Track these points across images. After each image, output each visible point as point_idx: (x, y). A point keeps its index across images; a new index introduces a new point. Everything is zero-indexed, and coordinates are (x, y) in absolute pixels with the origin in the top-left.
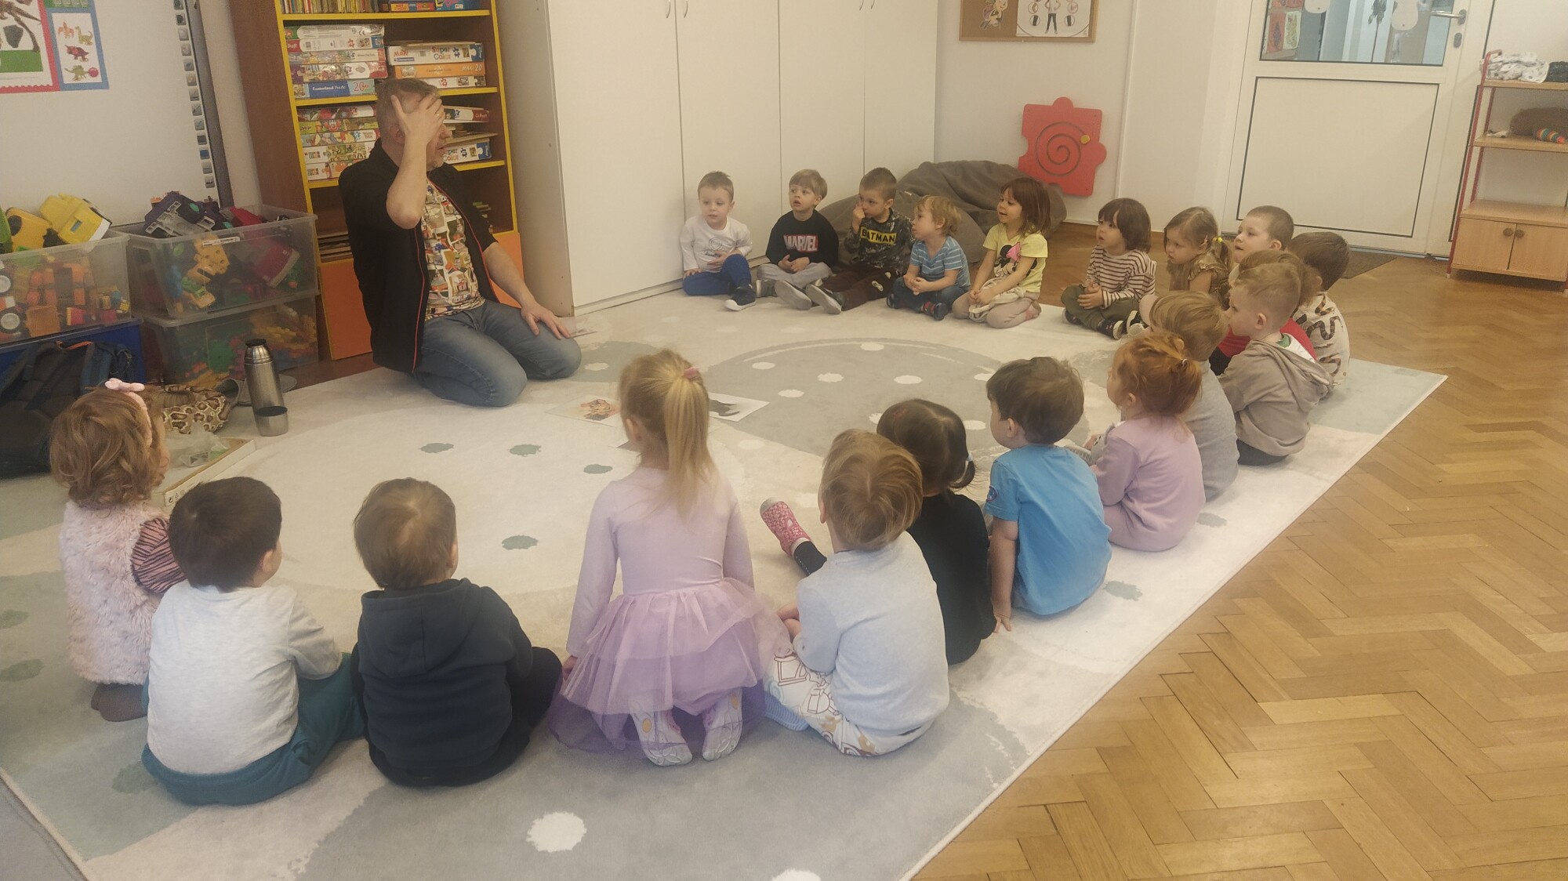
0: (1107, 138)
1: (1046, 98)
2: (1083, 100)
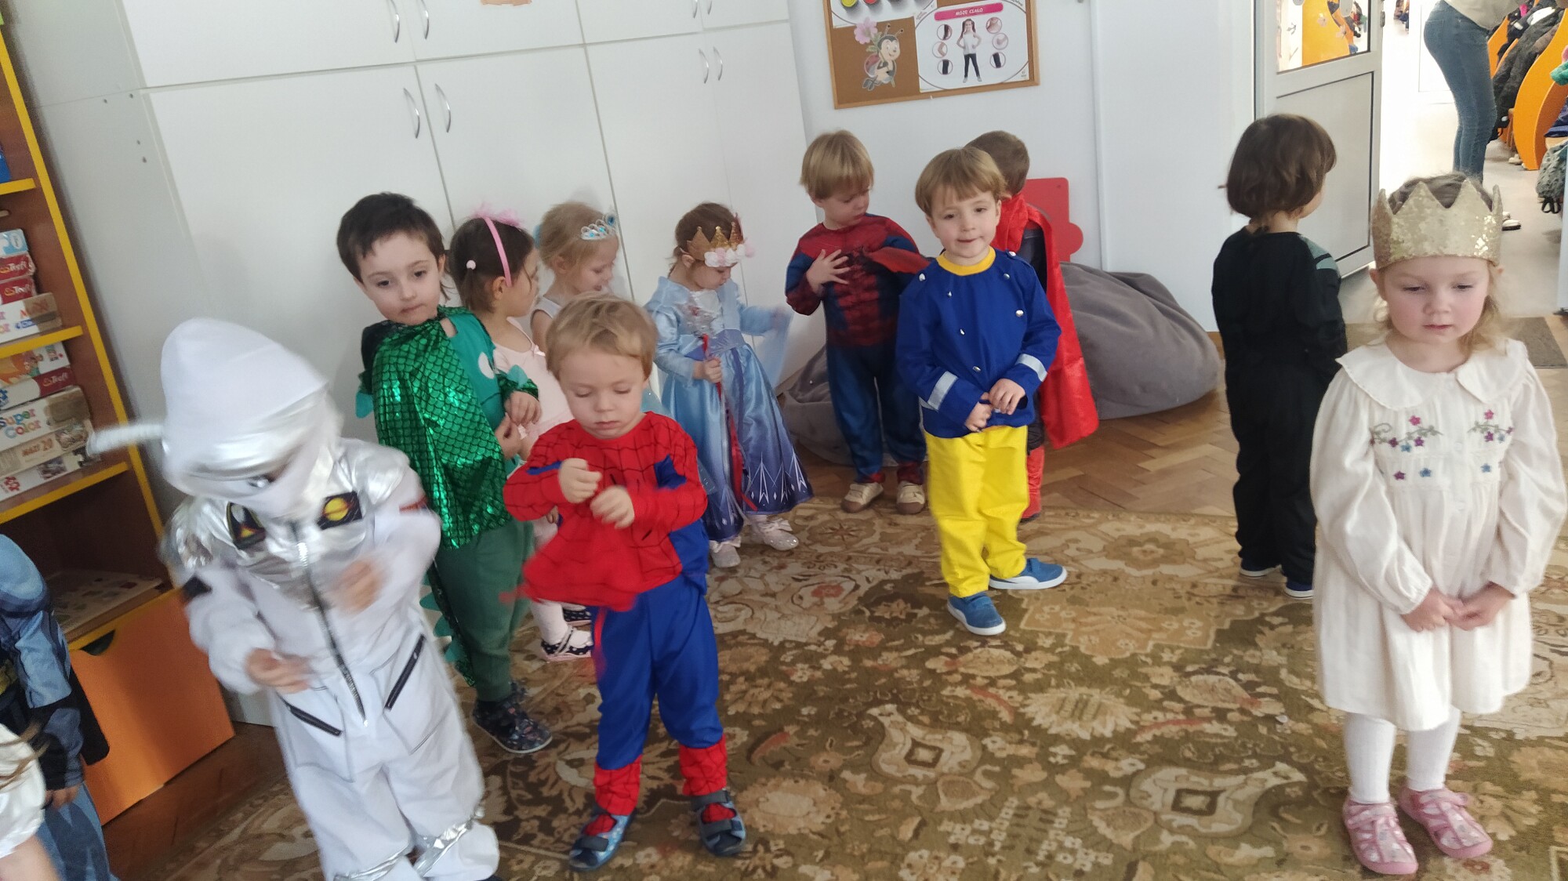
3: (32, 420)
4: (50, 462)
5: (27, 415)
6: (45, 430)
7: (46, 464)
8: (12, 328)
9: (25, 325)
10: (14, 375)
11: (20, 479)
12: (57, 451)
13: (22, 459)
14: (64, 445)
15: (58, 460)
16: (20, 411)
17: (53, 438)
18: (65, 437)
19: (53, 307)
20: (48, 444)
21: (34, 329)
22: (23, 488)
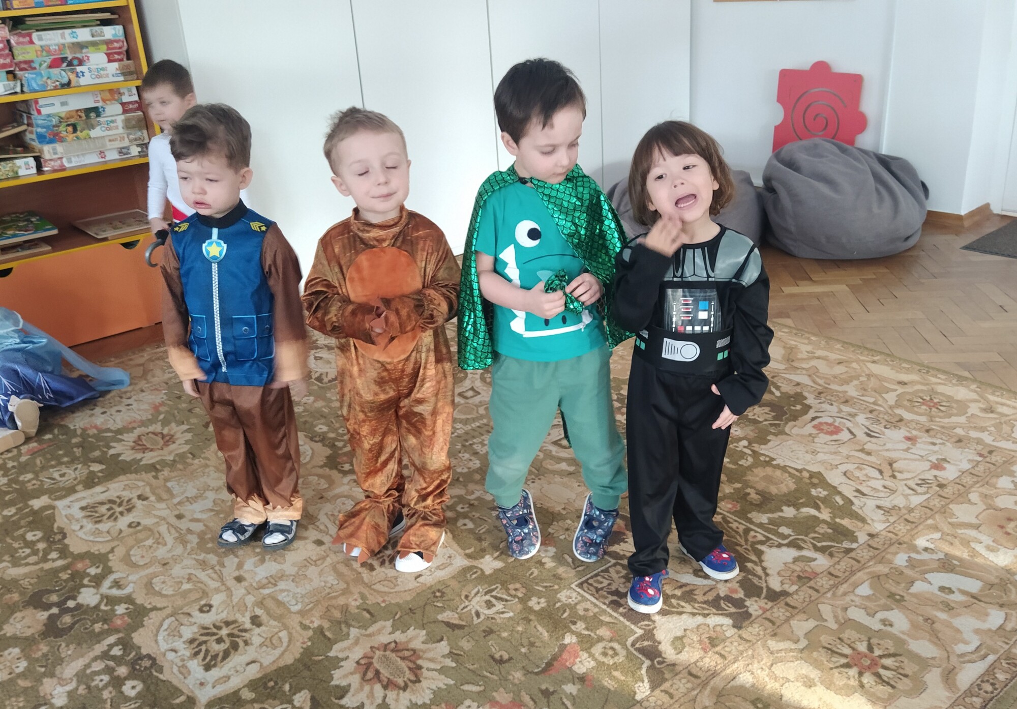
0: (868, 105)
1: (802, 61)
2: (843, 65)
3: (115, 124)
4: (124, 148)
5: (112, 122)
6: (121, 130)
7: (121, 148)
8: (110, 76)
9: (117, 75)
10: (109, 100)
11: (106, 153)
12: (126, 143)
13: (108, 143)
14: (130, 141)
15: (128, 148)
16: (110, 119)
17: (125, 136)
18: (132, 137)
20: (122, 139)
22: (108, 158)
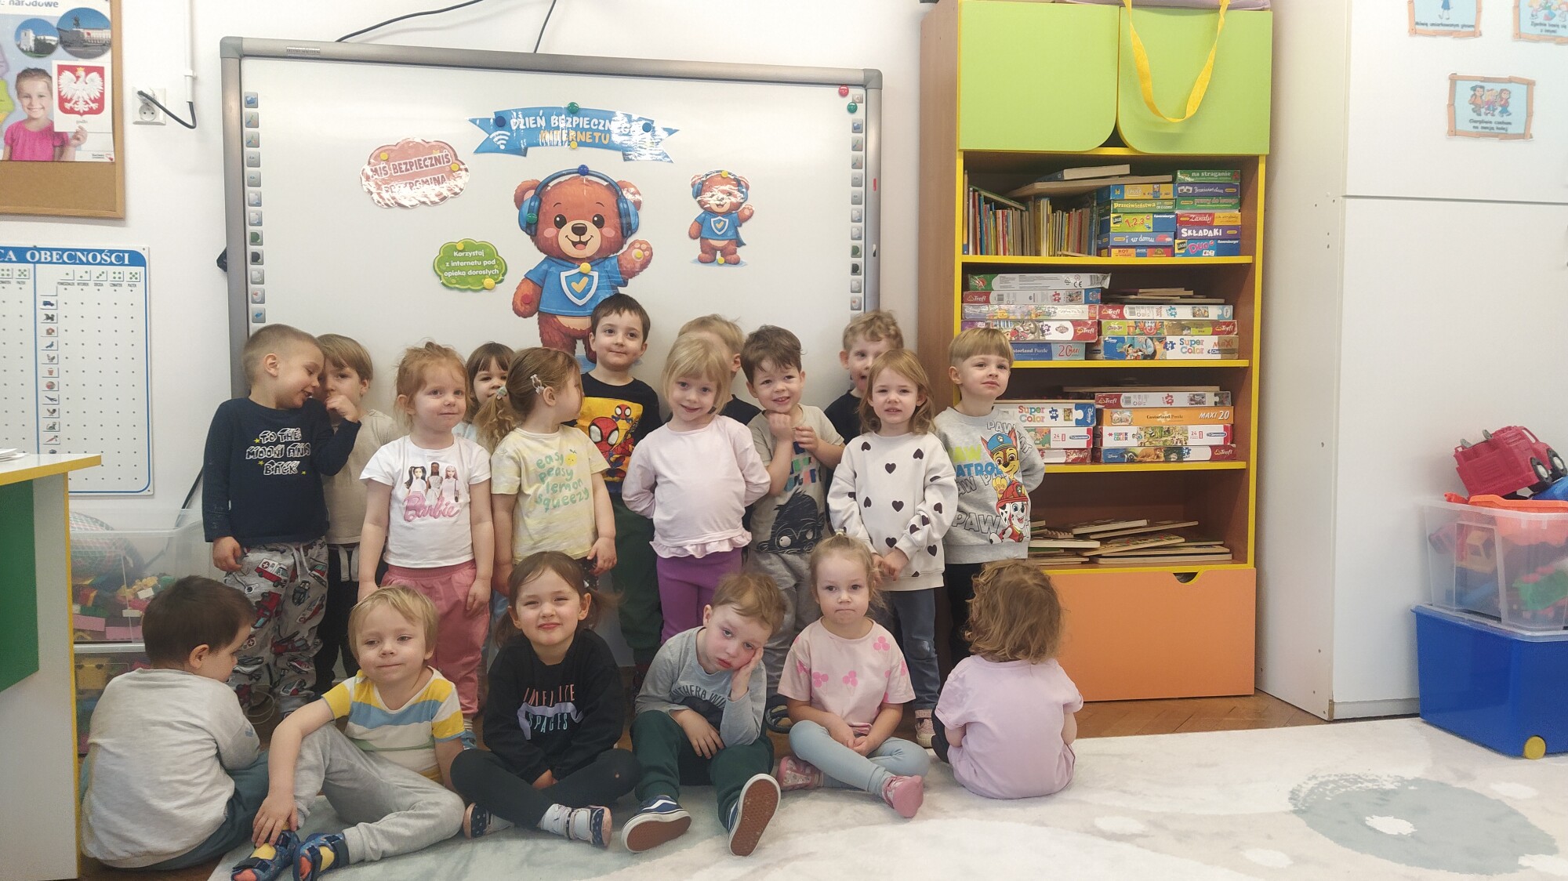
19: (1235, 346)
21: (1219, 356)
